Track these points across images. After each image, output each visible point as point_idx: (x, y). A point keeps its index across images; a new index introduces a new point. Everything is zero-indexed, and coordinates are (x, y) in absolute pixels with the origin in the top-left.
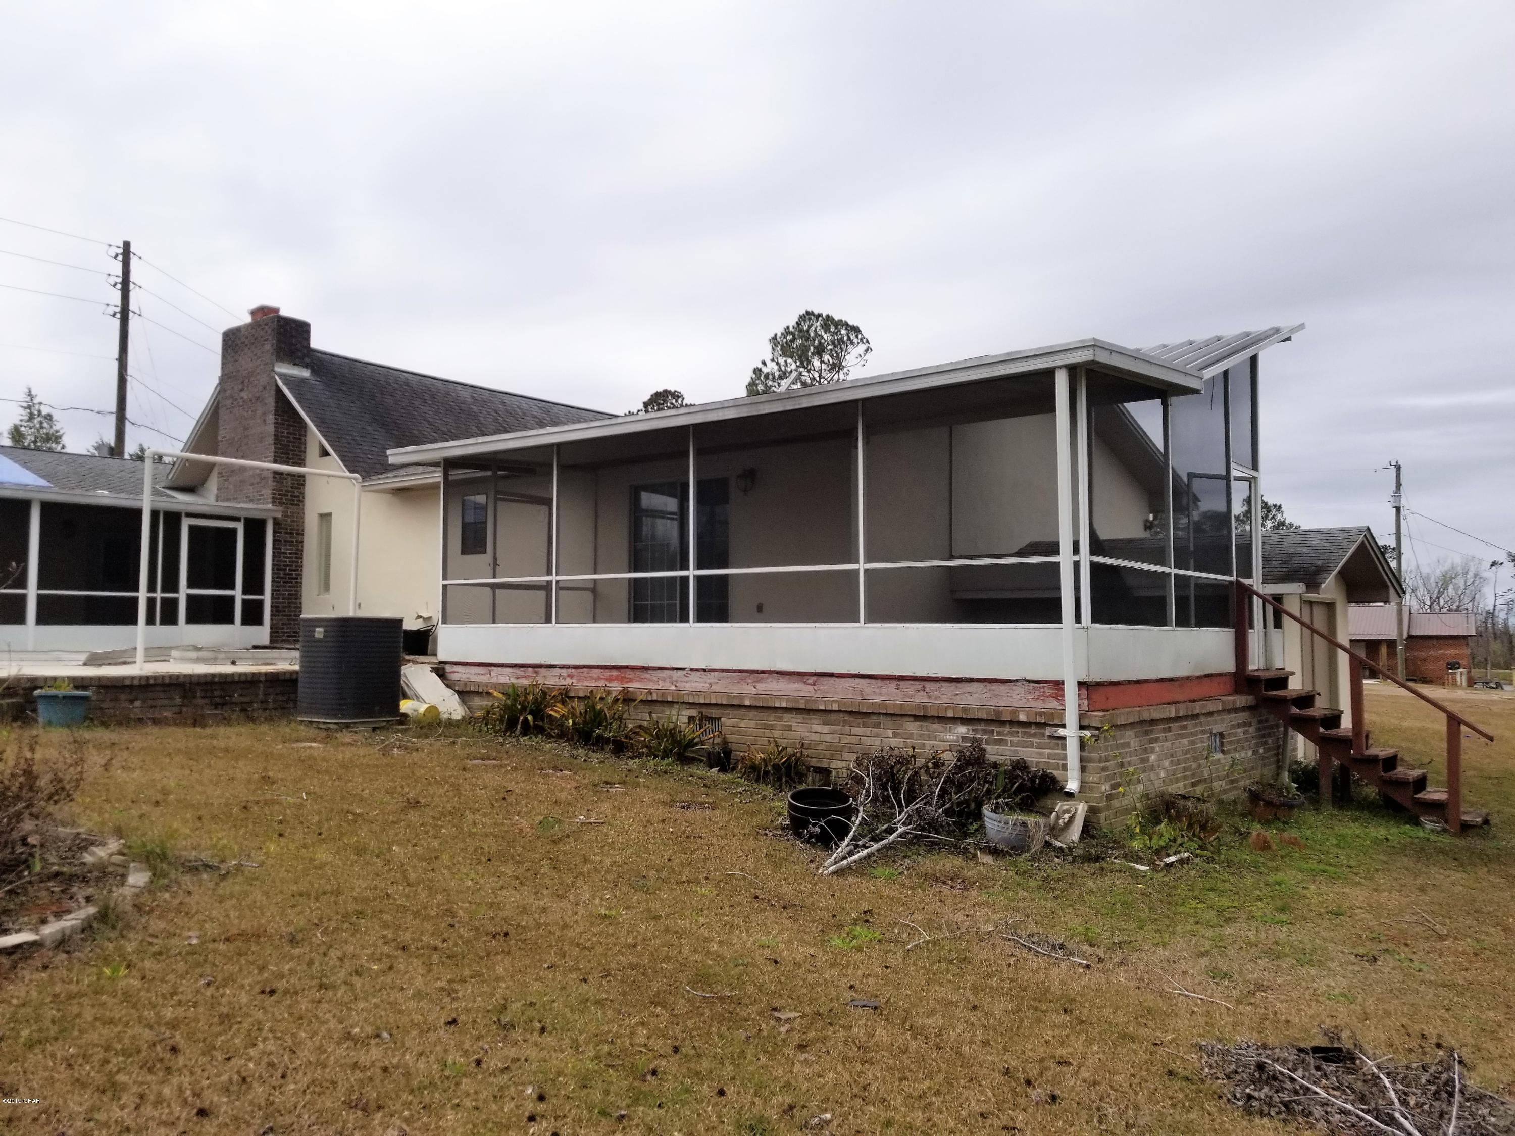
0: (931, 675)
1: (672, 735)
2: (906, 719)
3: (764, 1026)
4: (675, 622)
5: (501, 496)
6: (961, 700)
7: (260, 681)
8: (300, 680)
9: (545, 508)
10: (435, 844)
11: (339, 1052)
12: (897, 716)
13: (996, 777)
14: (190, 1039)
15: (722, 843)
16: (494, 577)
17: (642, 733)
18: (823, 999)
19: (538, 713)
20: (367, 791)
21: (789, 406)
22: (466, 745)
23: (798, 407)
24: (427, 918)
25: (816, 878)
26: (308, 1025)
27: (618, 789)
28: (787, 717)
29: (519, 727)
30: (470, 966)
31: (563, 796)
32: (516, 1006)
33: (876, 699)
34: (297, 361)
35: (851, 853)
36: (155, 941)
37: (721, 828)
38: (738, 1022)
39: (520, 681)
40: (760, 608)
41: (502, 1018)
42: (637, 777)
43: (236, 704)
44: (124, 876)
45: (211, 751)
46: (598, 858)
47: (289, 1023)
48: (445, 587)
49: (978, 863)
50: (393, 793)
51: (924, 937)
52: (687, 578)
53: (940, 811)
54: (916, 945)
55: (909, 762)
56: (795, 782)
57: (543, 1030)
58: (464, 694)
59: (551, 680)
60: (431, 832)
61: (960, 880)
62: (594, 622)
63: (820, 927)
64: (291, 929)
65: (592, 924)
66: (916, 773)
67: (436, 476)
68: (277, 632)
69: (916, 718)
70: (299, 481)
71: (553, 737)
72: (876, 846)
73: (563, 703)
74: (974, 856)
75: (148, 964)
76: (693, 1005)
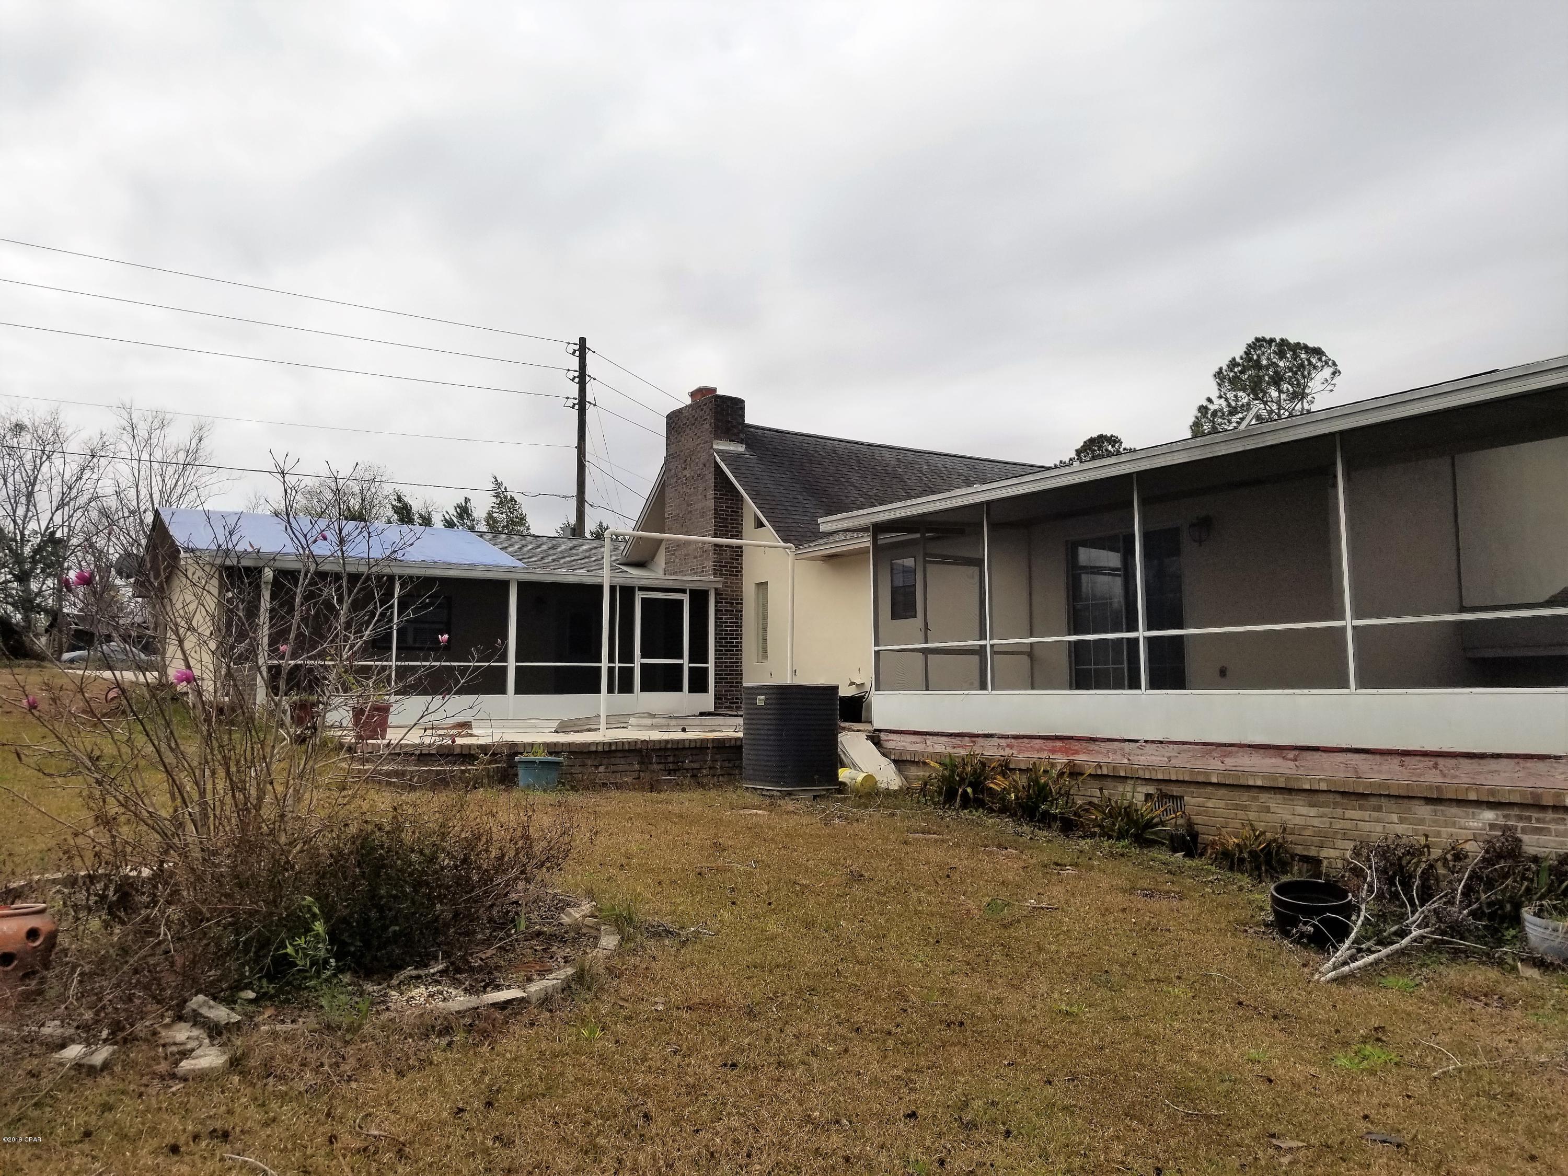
0: (1445, 749)
1: (1128, 814)
2: (1417, 802)
3: (1260, 1154)
4: (1124, 689)
5: (929, 558)
6: (1486, 779)
7: (708, 748)
8: (745, 746)
9: (976, 569)
10: (882, 920)
11: (801, 1135)
12: (1404, 798)
13: (1537, 873)
14: (660, 1107)
15: (1195, 938)
16: (926, 642)
17: (1093, 811)
18: (1331, 1128)
19: (978, 784)
20: (811, 862)
21: (1250, 445)
22: (905, 818)
23: (1261, 445)
24: (879, 1000)
25: (1311, 985)
26: (769, 1104)
27: (1069, 871)
28: (1264, 797)
29: (958, 799)
30: (926, 1055)
31: (1010, 876)
32: (977, 1104)
33: (1375, 777)
34: (733, 438)
35: (1353, 958)
36: (626, 1005)
37: (1192, 921)
38: (1229, 1148)
39: (955, 751)
40: (1223, 672)
41: (963, 1116)
42: (1090, 859)
43: (687, 770)
44: (596, 938)
45: (668, 817)
46: (1053, 947)
47: (751, 1099)
48: (877, 653)
49: (1518, 977)
50: (836, 864)
51: (1456, 1064)
52: (1136, 640)
53: (1465, 912)
54: (1444, 1073)
55: (1422, 853)
56: (1277, 872)
57: (1008, 1133)
58: (900, 764)
59: (991, 751)
60: (876, 909)
61: (1496, 997)
62: (1033, 689)
63: (1321, 1044)
64: (749, 1001)
65: (1053, 1021)
66: (1431, 866)
67: (866, 541)
68: (721, 699)
69: (1429, 801)
70: (738, 552)
71: (995, 811)
72: (1385, 951)
73: (1004, 775)
74: (1514, 969)
75: (620, 1028)
76: (1174, 1122)
